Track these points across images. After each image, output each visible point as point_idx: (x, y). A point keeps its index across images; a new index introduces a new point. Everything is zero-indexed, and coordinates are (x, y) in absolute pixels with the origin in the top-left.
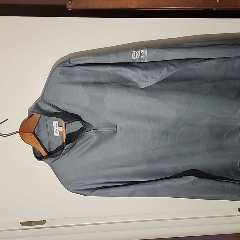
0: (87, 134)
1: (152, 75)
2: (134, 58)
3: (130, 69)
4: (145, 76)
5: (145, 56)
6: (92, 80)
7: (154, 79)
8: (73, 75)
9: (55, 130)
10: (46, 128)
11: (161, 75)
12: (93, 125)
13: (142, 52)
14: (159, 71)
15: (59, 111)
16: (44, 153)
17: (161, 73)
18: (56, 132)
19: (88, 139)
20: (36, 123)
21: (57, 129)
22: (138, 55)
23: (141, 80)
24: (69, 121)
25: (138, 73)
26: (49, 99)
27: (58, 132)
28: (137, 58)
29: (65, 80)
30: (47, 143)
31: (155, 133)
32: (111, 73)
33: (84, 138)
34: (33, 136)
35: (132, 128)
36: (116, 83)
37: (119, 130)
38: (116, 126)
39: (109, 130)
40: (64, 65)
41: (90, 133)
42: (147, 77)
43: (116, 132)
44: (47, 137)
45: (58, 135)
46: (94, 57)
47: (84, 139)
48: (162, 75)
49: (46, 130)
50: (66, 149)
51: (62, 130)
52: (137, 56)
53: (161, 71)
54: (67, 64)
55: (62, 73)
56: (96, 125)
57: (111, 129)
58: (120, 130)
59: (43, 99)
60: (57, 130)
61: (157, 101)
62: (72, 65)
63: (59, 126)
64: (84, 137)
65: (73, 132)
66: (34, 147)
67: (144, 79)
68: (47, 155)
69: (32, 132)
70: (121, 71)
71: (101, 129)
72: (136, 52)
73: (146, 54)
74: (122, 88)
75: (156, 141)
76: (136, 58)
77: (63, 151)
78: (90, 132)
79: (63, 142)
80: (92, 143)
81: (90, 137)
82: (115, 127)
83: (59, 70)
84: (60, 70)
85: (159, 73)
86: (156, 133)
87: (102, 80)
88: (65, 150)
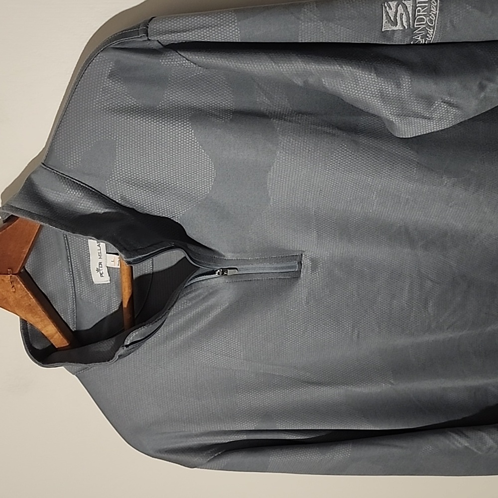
0: (203, 282)
1: (450, 95)
2: (387, 27)
3: (371, 72)
4: (422, 97)
5: (431, 21)
6: (227, 100)
7: (453, 111)
8: (160, 81)
9: (94, 266)
10: (65, 259)
11: (482, 95)
12: (223, 253)
13: (423, 7)
14: (478, 83)
15: (107, 210)
16: (58, 340)
17: (482, 87)
18: (98, 270)
19: (203, 299)
20: (27, 242)
21: (100, 260)
22: (404, 16)
23: (405, 113)
24: (140, 255)
25: (399, 86)
26: (72, 164)
27: (105, 271)
28: (399, 27)
29: (131, 101)
30: (70, 305)
31: (429, 282)
32: (299, 82)
33: (193, 295)
34: (21, 285)
35: (352, 265)
36: (310, 114)
37: (310, 271)
38: (298, 259)
39: (276, 268)
40: (126, 46)
41: (213, 280)
42: (429, 101)
43: (296, 276)
44: (70, 285)
45: (106, 279)
46: (239, 21)
47: (190, 300)
48: (485, 97)
49: (66, 262)
50: (131, 344)
51: (119, 267)
52: (401, 19)
53: (485, 82)
54: (139, 41)
55: (119, 74)
56: (233, 254)
57: (282, 268)
58: (312, 271)
59: (50, 163)
60: (100, 263)
61: (454, 185)
62: (155, 45)
63: (107, 253)
64: (190, 292)
65: (155, 270)
66: (24, 318)
67: (418, 108)
68: (68, 344)
69: (17, 272)
70: (337, 75)
71: (251, 266)
72: (397, 6)
73: (435, 15)
74: (334, 135)
75: (430, 310)
76: (394, 28)
77: (121, 349)
78: (213, 276)
79: (122, 304)
80: (218, 311)
81: (211, 291)
82: (296, 260)
83: (108, 61)
84: (112, 64)
85: (475, 88)
86: (429, 284)
87: (262, 102)
88: (127, 346)
